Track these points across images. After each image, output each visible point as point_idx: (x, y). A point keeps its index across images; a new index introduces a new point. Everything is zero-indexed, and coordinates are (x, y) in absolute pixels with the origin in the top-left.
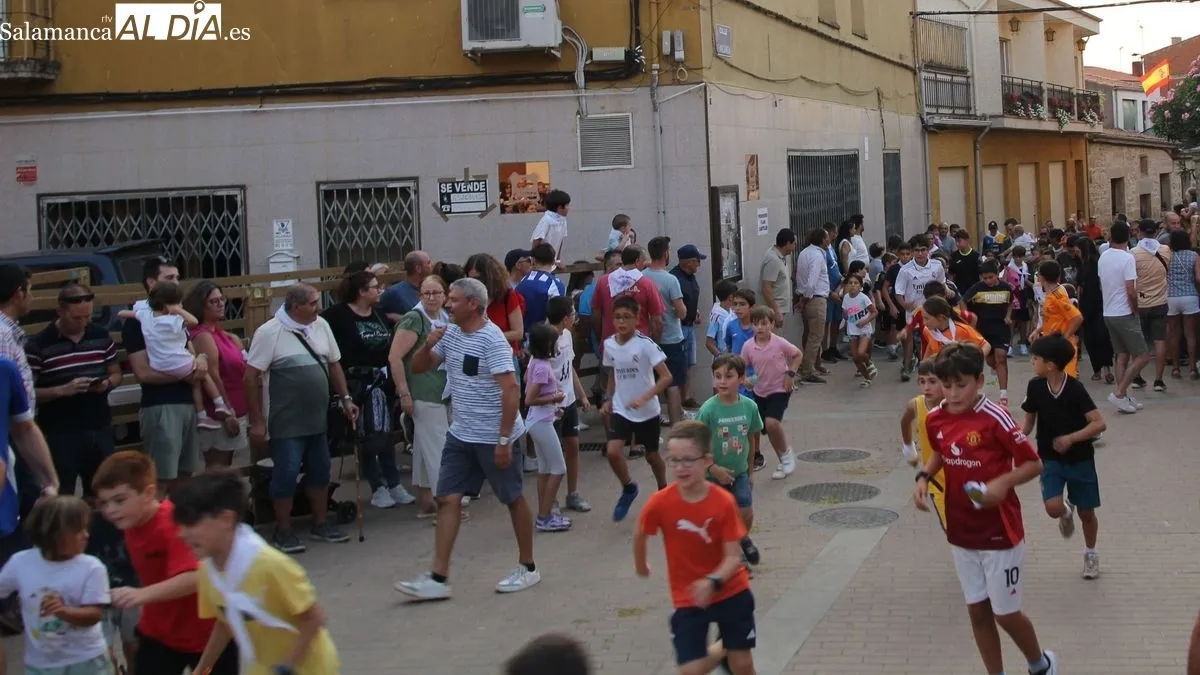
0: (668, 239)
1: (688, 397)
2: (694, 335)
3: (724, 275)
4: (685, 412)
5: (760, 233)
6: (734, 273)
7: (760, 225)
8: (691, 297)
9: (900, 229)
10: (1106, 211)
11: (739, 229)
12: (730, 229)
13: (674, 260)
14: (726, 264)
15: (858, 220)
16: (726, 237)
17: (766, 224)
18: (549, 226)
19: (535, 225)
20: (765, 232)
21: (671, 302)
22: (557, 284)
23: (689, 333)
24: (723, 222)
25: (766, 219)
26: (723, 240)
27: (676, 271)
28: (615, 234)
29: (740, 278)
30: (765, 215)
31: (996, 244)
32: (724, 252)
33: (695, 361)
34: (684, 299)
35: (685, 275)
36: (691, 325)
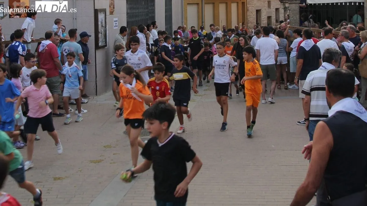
0: (76, 30)
1: (84, 93)
2: (87, 69)
3: (100, 45)
4: (83, 99)
5: (115, 28)
6: (104, 44)
7: (115, 25)
8: (86, 53)
9: (171, 27)
10: (254, 22)
11: (106, 27)
12: (102, 26)
13: (79, 38)
14: (100, 40)
15: (154, 24)
16: (101, 29)
17: (117, 25)
18: (29, 23)
19: (23, 23)
20: (117, 28)
21: (78, 55)
22: (22, 46)
23: (85, 68)
24: (100, 23)
25: (117, 22)
26: (100, 31)
27: (79, 42)
28: (55, 26)
29: (106, 46)
30: (116, 21)
31: (203, 35)
32: (100, 35)
33: (87, 79)
34: (83, 53)
35: (83, 44)
36: (86, 64)
